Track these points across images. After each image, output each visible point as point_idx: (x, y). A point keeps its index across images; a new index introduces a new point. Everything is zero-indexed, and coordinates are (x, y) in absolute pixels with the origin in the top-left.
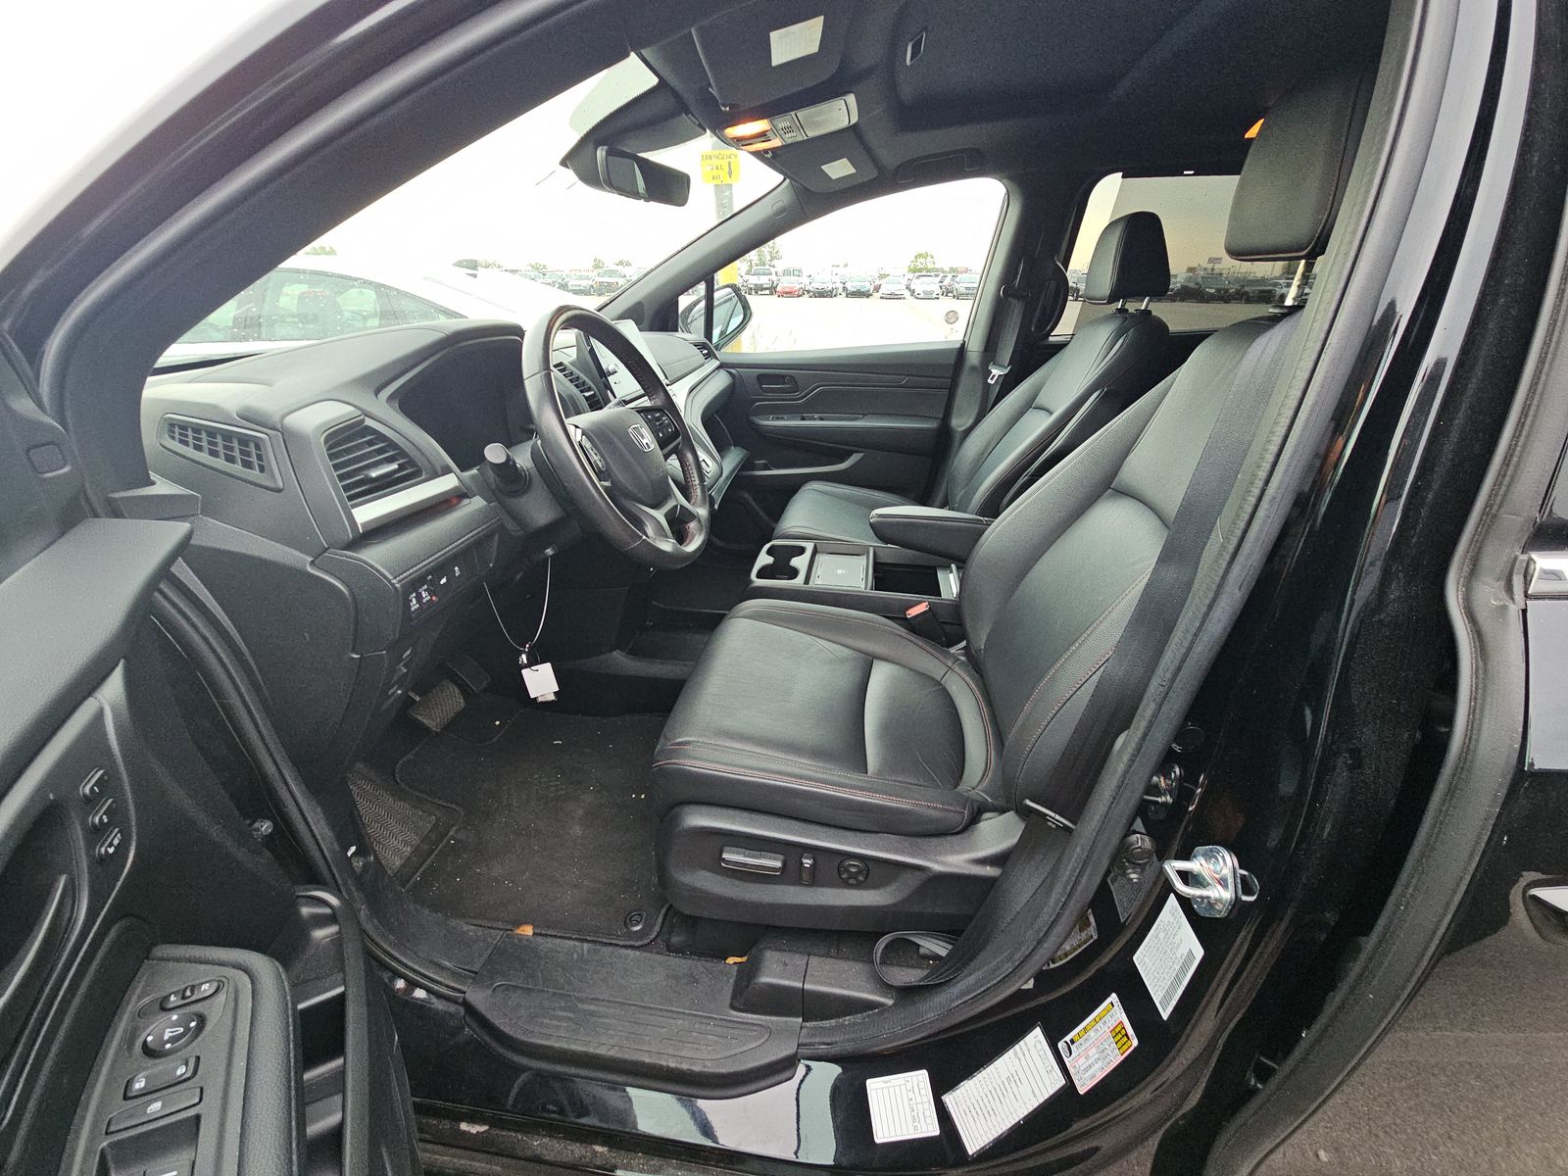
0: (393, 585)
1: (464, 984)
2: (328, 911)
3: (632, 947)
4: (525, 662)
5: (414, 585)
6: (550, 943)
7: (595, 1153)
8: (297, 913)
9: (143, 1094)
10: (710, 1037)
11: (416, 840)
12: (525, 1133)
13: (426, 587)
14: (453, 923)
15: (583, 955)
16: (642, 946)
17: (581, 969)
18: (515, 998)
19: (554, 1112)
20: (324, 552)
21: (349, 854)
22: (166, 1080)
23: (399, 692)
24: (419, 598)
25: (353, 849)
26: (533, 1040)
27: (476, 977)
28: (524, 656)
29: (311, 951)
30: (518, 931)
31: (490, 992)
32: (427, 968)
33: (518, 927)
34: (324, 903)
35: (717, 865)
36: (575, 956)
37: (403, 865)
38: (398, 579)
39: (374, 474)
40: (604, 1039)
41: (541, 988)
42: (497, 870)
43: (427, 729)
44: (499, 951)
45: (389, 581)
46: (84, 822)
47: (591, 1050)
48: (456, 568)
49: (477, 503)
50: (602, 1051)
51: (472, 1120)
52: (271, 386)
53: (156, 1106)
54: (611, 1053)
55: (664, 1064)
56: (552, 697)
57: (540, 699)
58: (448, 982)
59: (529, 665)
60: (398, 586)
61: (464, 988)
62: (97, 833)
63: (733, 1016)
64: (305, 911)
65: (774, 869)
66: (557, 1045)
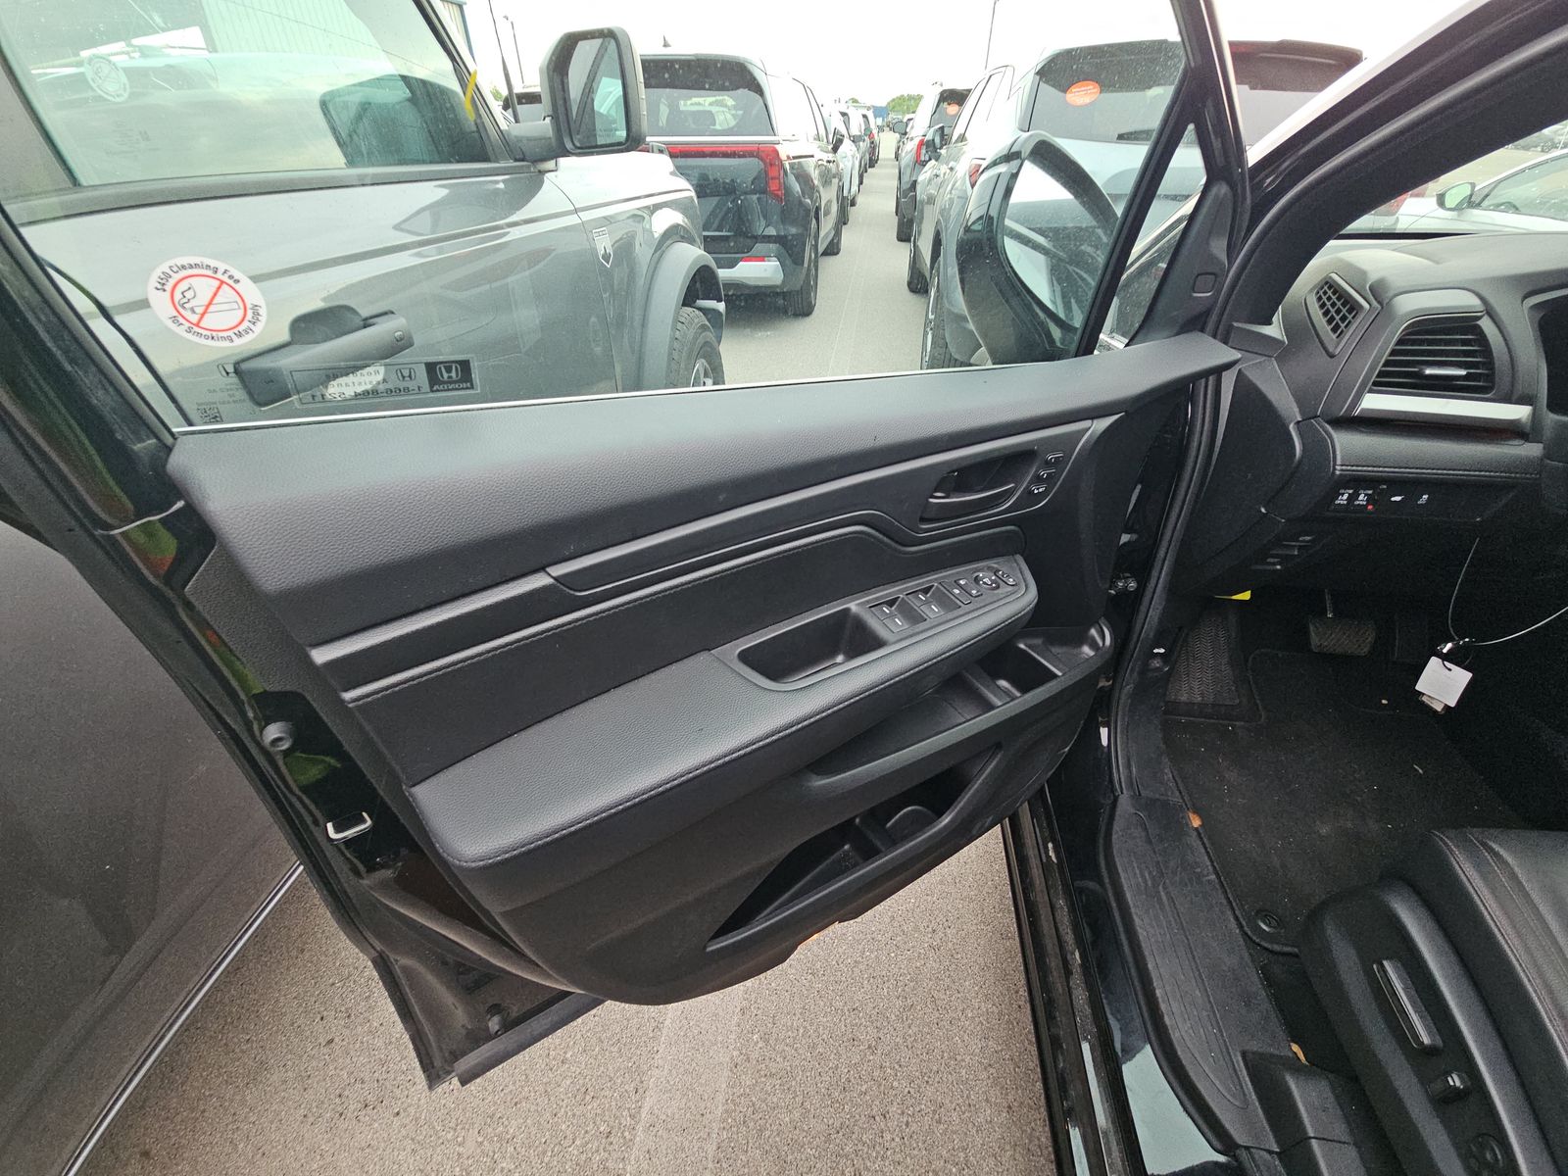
0: (1334, 469)
1: (1127, 789)
2: (1101, 645)
3: (1241, 927)
4: (1445, 651)
5: (1356, 482)
6: (1196, 843)
7: (1073, 954)
8: (1089, 629)
9: (959, 585)
10: (1202, 1030)
11: (1211, 699)
12: (1064, 893)
13: (1370, 492)
14: (1166, 761)
15: (1204, 876)
16: (1249, 937)
17: (1190, 880)
18: (1138, 832)
19: (1082, 901)
20: (1313, 418)
21: (1156, 651)
22: (968, 590)
23: (1278, 567)
24: (1353, 498)
25: (1162, 651)
26: (1117, 860)
27: (1137, 796)
28: (1449, 645)
29: (1075, 651)
30: (1191, 815)
31: (1133, 811)
32: (1123, 758)
33: (1194, 813)
34: (1103, 638)
35: (1369, 959)
36: (1199, 870)
37: (1186, 704)
38: (1344, 468)
39: (1428, 372)
40: (1146, 921)
41: (1156, 850)
42: (1232, 775)
43: (1308, 643)
44: (1165, 804)
45: (1335, 464)
46: (1037, 471)
47: (1133, 910)
48: (1425, 497)
49: (1532, 450)
50: (1137, 921)
51: (1055, 848)
52: (1437, 263)
53: (957, 591)
54: (1140, 930)
55: (1155, 984)
56: (1439, 708)
57: (1424, 699)
58: (1122, 776)
59: (1445, 657)
60: (1338, 473)
61: (1125, 791)
62: (1038, 480)
63: (1236, 1056)
64: (1093, 632)
65: (1416, 1037)
66: (1123, 880)
